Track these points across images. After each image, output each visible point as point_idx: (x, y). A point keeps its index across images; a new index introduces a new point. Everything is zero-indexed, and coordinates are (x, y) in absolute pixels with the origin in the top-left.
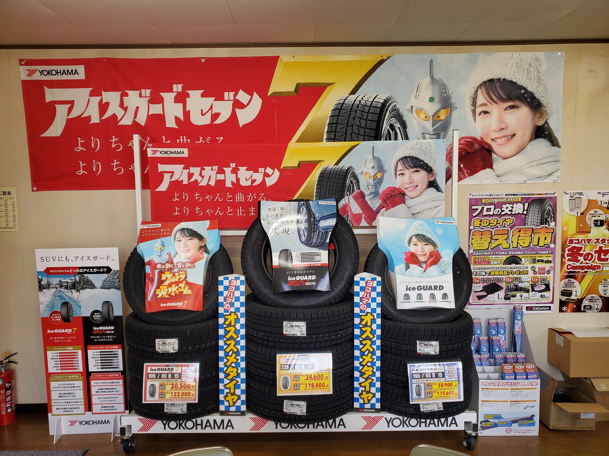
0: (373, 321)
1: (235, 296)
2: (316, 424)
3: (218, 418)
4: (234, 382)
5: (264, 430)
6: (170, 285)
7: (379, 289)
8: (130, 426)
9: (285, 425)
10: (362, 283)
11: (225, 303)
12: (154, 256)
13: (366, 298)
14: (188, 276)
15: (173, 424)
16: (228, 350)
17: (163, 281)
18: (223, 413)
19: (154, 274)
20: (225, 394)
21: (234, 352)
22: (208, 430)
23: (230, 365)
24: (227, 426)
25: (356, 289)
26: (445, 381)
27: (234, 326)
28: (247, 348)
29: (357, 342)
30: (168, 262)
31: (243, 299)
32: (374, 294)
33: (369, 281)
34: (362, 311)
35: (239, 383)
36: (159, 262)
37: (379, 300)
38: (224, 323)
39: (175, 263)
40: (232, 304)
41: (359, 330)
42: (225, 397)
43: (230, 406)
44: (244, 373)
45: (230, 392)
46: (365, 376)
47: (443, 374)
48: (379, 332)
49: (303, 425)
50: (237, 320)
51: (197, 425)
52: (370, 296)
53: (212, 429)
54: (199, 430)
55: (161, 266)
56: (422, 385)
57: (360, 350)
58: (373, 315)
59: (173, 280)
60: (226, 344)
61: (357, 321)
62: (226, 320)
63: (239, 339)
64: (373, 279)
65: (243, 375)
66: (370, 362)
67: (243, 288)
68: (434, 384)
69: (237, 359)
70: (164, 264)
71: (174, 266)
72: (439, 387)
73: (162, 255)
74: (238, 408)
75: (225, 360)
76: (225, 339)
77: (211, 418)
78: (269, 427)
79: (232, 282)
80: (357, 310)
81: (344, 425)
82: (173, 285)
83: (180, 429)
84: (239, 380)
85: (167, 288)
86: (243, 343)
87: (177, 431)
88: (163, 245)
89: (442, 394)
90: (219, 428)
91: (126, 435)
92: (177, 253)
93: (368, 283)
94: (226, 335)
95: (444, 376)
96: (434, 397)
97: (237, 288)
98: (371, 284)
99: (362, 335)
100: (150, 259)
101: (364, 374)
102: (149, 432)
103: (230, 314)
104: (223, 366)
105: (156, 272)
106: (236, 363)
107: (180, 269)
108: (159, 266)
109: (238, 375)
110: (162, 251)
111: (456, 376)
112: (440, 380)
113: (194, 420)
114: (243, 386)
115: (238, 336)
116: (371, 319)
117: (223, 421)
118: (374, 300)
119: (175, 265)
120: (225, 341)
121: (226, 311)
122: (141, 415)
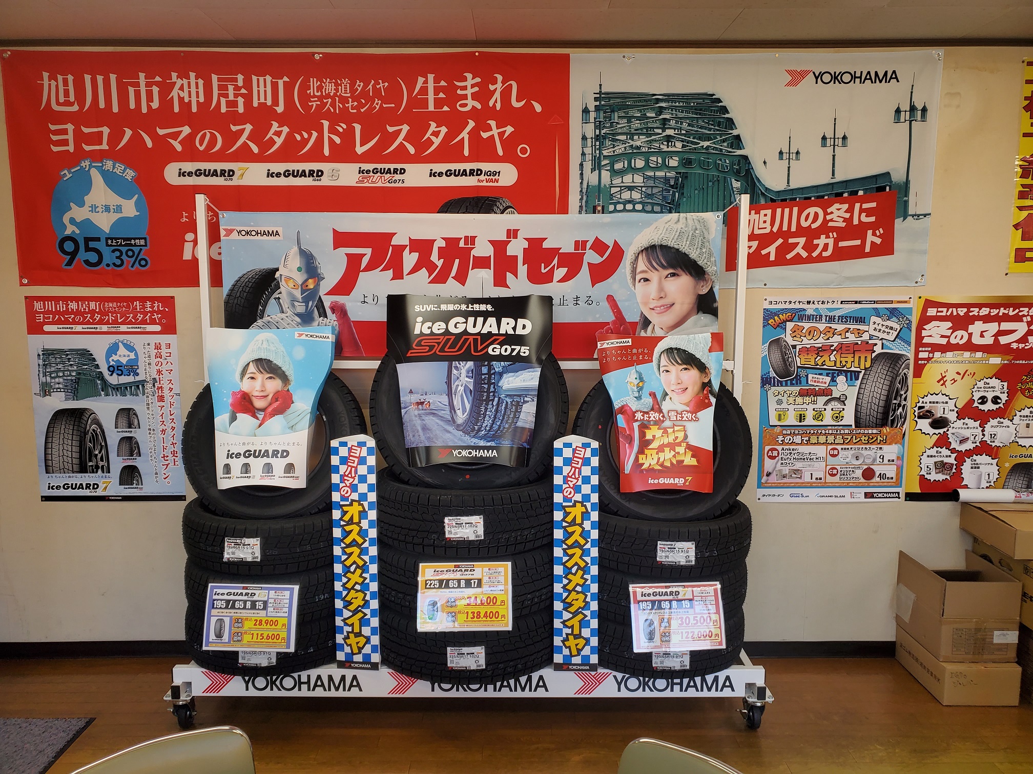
0: (585, 515)
1: (359, 473)
2: (498, 684)
3: (336, 672)
4: (360, 615)
5: (409, 694)
6: (661, 449)
7: (595, 461)
8: (189, 684)
9: (446, 686)
10: (567, 453)
11: (342, 485)
12: (629, 398)
13: (573, 476)
14: (688, 434)
15: (261, 682)
16: (348, 563)
17: (649, 442)
18: (341, 665)
19: (632, 429)
20: (345, 634)
21: (358, 567)
22: (319, 693)
23: (353, 588)
24: (351, 686)
25: (558, 461)
26: (267, 616)
27: (358, 524)
28: (381, 559)
29: (558, 552)
30: (652, 409)
31: (372, 479)
32: (586, 471)
33: (578, 449)
34: (566, 499)
35: (368, 617)
36: (638, 409)
37: (595, 480)
38: (341, 519)
39: (665, 410)
40: (354, 488)
41: (562, 531)
42: (345, 639)
43: (353, 654)
44: (377, 601)
45: (352, 632)
46: (572, 609)
47: (265, 603)
48: (595, 534)
49: (478, 686)
50: (363, 514)
51: (301, 683)
52: (580, 473)
53: (325, 690)
54: (304, 692)
55: (643, 415)
56: (227, 621)
57: (564, 564)
58: (585, 506)
59: (666, 441)
60: (344, 553)
61: (558, 516)
62: (344, 513)
63: (366, 545)
64: (585, 446)
65: (375, 604)
66: (580, 585)
67: (372, 461)
68: (247, 619)
69: (363, 577)
70: (647, 413)
71: (663, 416)
72: (255, 625)
73: (642, 397)
74: (367, 657)
75: (344, 580)
76: (343, 545)
77: (324, 671)
78: (421, 689)
79: (352, 451)
80: (558, 498)
81: (545, 686)
82: (667, 450)
83: (272, 689)
84: (367, 611)
85: (657, 453)
86: (374, 551)
87: (267, 693)
88: (641, 379)
89: (260, 637)
90: (337, 689)
91: (181, 698)
92: (667, 394)
93: (577, 452)
94: (345, 538)
95: (265, 608)
96: (245, 642)
97: (362, 461)
98: (582, 453)
99: (567, 539)
100: (622, 404)
101: (571, 605)
102: (221, 694)
103: (351, 505)
104: (341, 589)
105: (636, 425)
106: (362, 584)
107: (676, 423)
108: (639, 416)
109: (366, 604)
110: (640, 389)
111: (287, 610)
112: (258, 613)
113: (296, 675)
114: (375, 622)
115: (365, 541)
116: (582, 513)
117: (343, 678)
118: (586, 480)
119: (666, 415)
120: (343, 549)
121: (344, 498)
122: (203, 667)
